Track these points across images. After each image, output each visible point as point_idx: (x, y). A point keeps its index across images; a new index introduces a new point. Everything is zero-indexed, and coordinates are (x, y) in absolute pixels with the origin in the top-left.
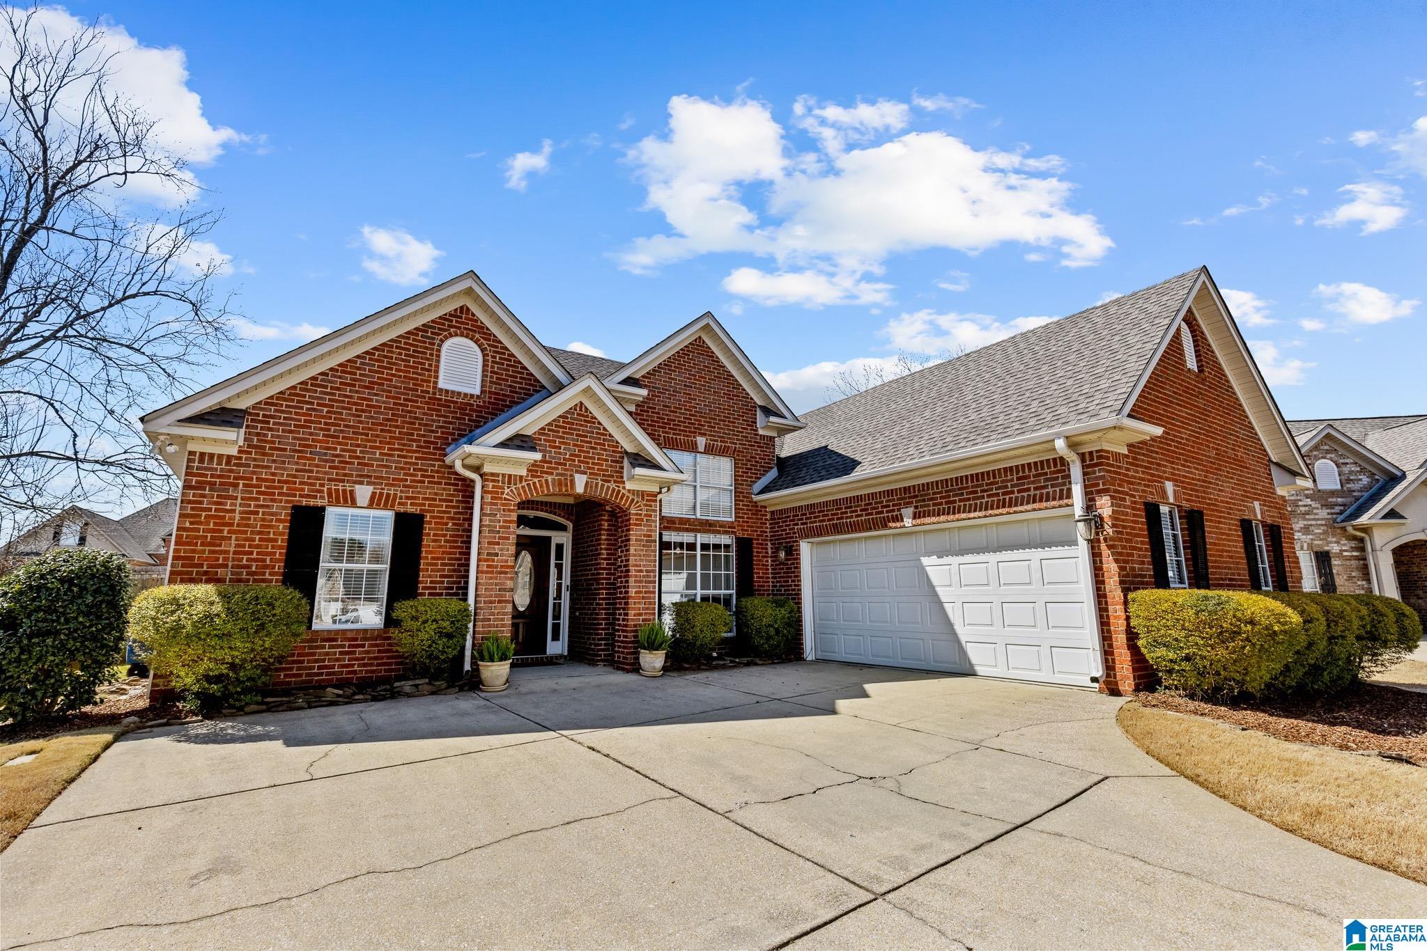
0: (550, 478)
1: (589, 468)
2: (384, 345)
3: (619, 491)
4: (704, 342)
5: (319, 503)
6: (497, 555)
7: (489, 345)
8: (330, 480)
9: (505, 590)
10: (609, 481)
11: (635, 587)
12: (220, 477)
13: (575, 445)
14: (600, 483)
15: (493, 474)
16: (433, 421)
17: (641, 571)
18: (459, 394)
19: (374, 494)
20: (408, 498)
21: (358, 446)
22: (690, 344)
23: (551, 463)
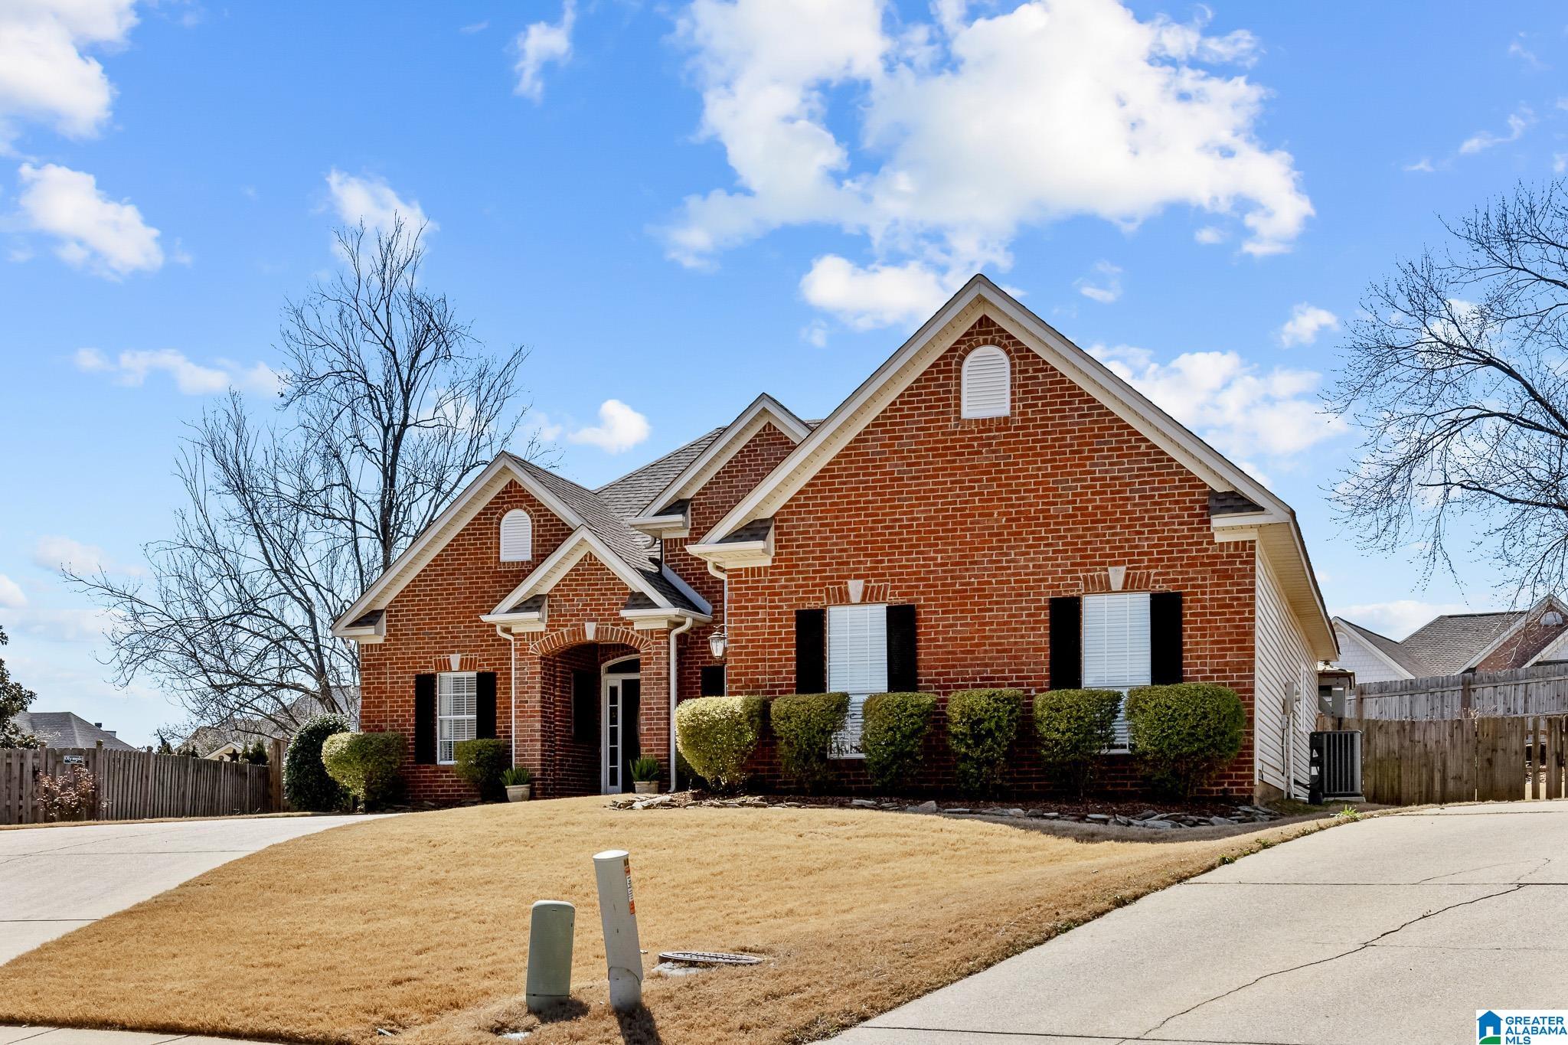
0: (565, 630)
1: (600, 615)
3: (628, 633)
4: (775, 428)
5: (431, 671)
6: (527, 702)
7: (534, 511)
8: (435, 653)
9: (535, 731)
10: (619, 625)
11: (646, 724)
12: (377, 660)
13: (586, 595)
14: (610, 627)
15: (520, 634)
16: (497, 591)
17: (652, 709)
18: (513, 563)
19: (462, 660)
20: (484, 660)
21: (449, 623)
22: (757, 436)
23: (566, 615)
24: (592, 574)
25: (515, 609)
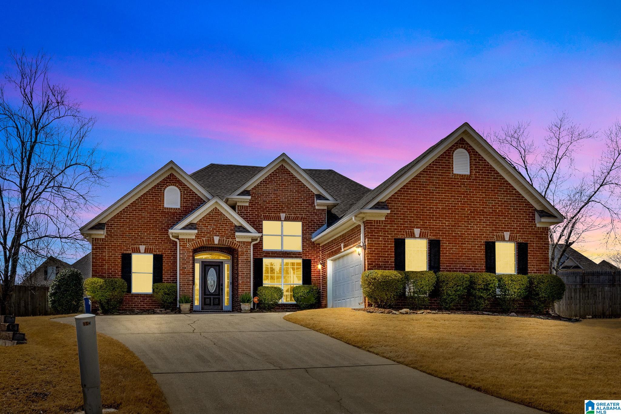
0: (204, 239)
1: (220, 234)
2: (144, 194)
3: (233, 242)
5: (129, 252)
6: (186, 268)
7: (182, 188)
8: (132, 244)
9: (189, 280)
10: (229, 238)
11: (241, 280)
12: (101, 245)
13: (214, 225)
14: (225, 239)
15: (182, 239)
16: (163, 220)
17: (244, 274)
18: (172, 209)
19: (146, 248)
20: (157, 249)
21: (139, 232)
23: (204, 233)
24: (217, 217)
25: (184, 228)
